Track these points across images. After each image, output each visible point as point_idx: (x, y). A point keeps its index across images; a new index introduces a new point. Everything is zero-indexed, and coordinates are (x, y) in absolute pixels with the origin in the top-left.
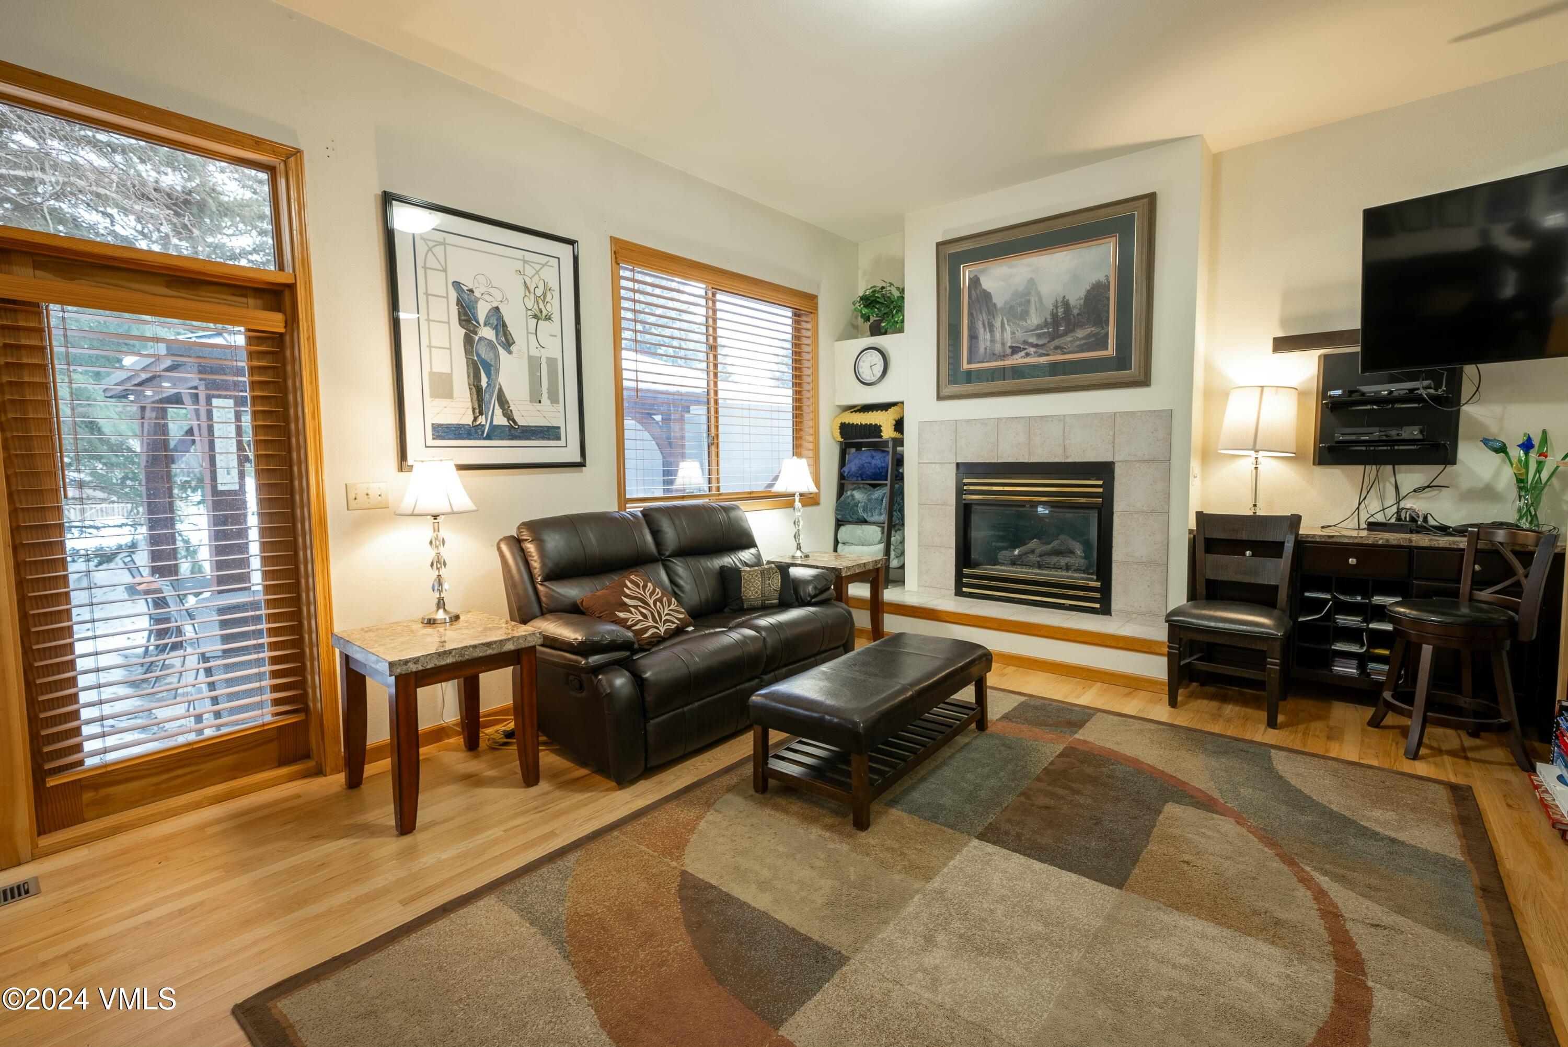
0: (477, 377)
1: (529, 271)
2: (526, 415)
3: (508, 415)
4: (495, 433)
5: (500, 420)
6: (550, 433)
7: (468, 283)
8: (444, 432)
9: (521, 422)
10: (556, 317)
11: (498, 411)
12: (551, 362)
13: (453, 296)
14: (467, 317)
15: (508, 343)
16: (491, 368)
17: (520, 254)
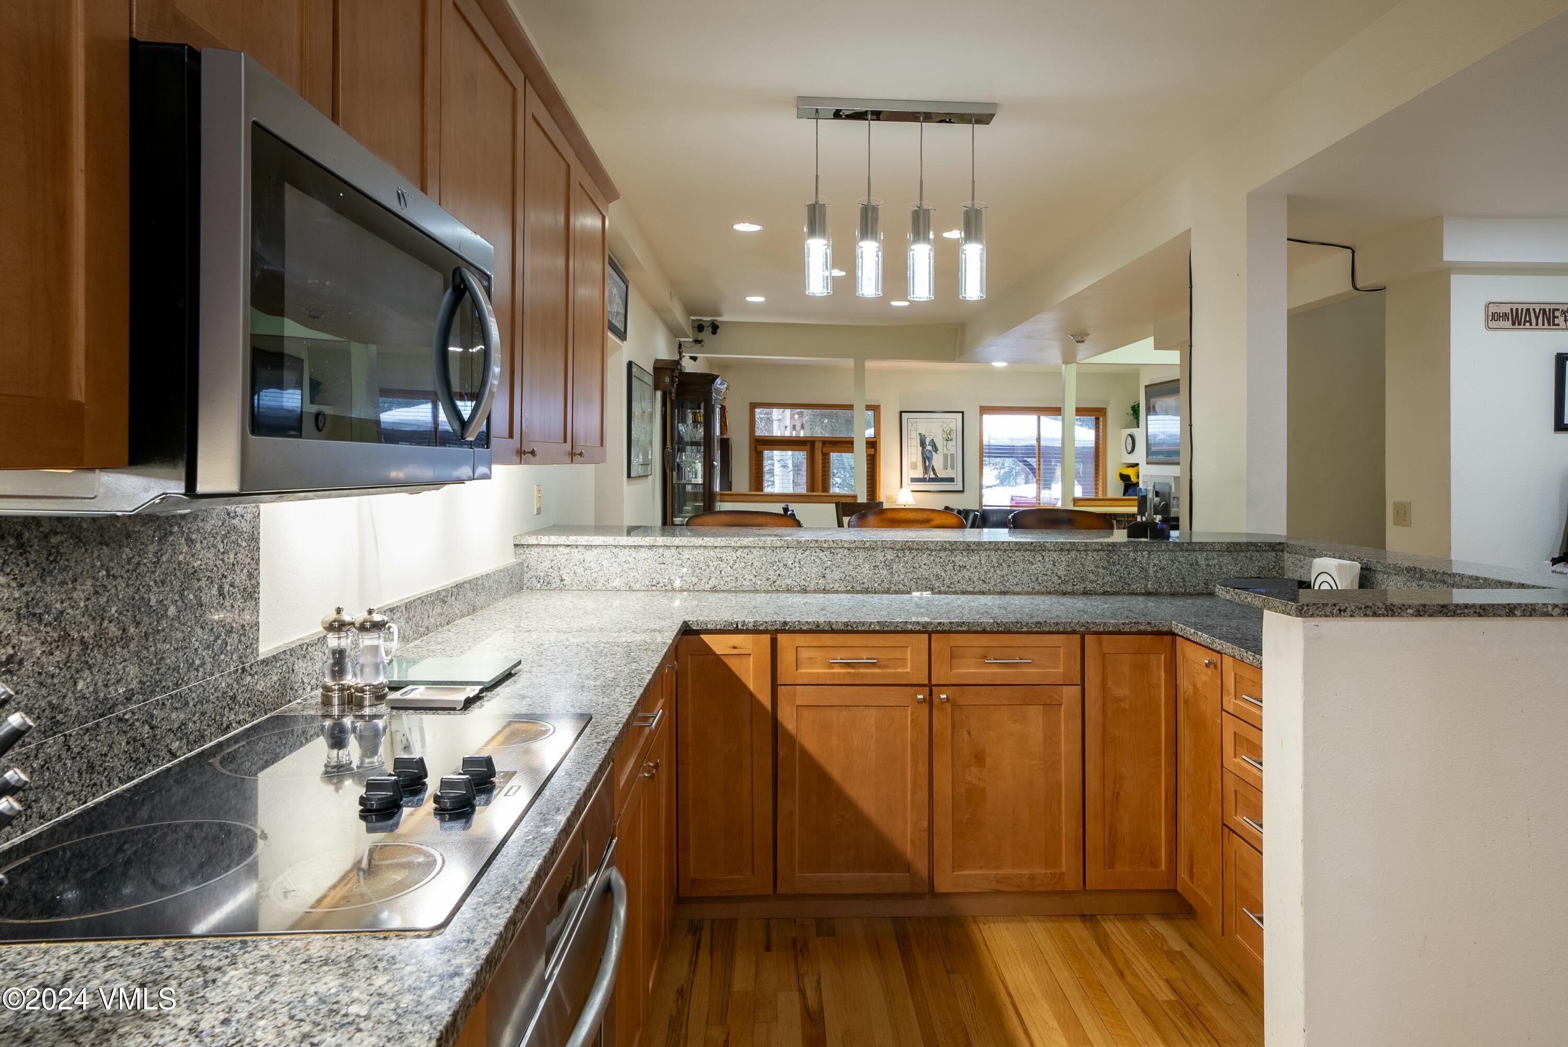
0: (925, 462)
1: (945, 425)
2: (941, 474)
3: (935, 474)
4: (931, 480)
5: (932, 476)
6: (951, 480)
7: (923, 433)
8: (914, 480)
9: (940, 476)
10: (954, 440)
11: (932, 473)
12: (952, 455)
13: (919, 437)
14: (923, 444)
15: (936, 450)
16: (930, 459)
17: (941, 420)
